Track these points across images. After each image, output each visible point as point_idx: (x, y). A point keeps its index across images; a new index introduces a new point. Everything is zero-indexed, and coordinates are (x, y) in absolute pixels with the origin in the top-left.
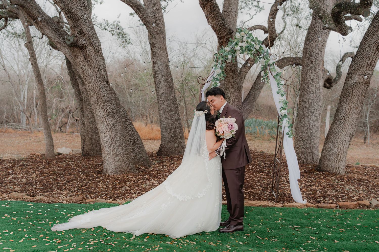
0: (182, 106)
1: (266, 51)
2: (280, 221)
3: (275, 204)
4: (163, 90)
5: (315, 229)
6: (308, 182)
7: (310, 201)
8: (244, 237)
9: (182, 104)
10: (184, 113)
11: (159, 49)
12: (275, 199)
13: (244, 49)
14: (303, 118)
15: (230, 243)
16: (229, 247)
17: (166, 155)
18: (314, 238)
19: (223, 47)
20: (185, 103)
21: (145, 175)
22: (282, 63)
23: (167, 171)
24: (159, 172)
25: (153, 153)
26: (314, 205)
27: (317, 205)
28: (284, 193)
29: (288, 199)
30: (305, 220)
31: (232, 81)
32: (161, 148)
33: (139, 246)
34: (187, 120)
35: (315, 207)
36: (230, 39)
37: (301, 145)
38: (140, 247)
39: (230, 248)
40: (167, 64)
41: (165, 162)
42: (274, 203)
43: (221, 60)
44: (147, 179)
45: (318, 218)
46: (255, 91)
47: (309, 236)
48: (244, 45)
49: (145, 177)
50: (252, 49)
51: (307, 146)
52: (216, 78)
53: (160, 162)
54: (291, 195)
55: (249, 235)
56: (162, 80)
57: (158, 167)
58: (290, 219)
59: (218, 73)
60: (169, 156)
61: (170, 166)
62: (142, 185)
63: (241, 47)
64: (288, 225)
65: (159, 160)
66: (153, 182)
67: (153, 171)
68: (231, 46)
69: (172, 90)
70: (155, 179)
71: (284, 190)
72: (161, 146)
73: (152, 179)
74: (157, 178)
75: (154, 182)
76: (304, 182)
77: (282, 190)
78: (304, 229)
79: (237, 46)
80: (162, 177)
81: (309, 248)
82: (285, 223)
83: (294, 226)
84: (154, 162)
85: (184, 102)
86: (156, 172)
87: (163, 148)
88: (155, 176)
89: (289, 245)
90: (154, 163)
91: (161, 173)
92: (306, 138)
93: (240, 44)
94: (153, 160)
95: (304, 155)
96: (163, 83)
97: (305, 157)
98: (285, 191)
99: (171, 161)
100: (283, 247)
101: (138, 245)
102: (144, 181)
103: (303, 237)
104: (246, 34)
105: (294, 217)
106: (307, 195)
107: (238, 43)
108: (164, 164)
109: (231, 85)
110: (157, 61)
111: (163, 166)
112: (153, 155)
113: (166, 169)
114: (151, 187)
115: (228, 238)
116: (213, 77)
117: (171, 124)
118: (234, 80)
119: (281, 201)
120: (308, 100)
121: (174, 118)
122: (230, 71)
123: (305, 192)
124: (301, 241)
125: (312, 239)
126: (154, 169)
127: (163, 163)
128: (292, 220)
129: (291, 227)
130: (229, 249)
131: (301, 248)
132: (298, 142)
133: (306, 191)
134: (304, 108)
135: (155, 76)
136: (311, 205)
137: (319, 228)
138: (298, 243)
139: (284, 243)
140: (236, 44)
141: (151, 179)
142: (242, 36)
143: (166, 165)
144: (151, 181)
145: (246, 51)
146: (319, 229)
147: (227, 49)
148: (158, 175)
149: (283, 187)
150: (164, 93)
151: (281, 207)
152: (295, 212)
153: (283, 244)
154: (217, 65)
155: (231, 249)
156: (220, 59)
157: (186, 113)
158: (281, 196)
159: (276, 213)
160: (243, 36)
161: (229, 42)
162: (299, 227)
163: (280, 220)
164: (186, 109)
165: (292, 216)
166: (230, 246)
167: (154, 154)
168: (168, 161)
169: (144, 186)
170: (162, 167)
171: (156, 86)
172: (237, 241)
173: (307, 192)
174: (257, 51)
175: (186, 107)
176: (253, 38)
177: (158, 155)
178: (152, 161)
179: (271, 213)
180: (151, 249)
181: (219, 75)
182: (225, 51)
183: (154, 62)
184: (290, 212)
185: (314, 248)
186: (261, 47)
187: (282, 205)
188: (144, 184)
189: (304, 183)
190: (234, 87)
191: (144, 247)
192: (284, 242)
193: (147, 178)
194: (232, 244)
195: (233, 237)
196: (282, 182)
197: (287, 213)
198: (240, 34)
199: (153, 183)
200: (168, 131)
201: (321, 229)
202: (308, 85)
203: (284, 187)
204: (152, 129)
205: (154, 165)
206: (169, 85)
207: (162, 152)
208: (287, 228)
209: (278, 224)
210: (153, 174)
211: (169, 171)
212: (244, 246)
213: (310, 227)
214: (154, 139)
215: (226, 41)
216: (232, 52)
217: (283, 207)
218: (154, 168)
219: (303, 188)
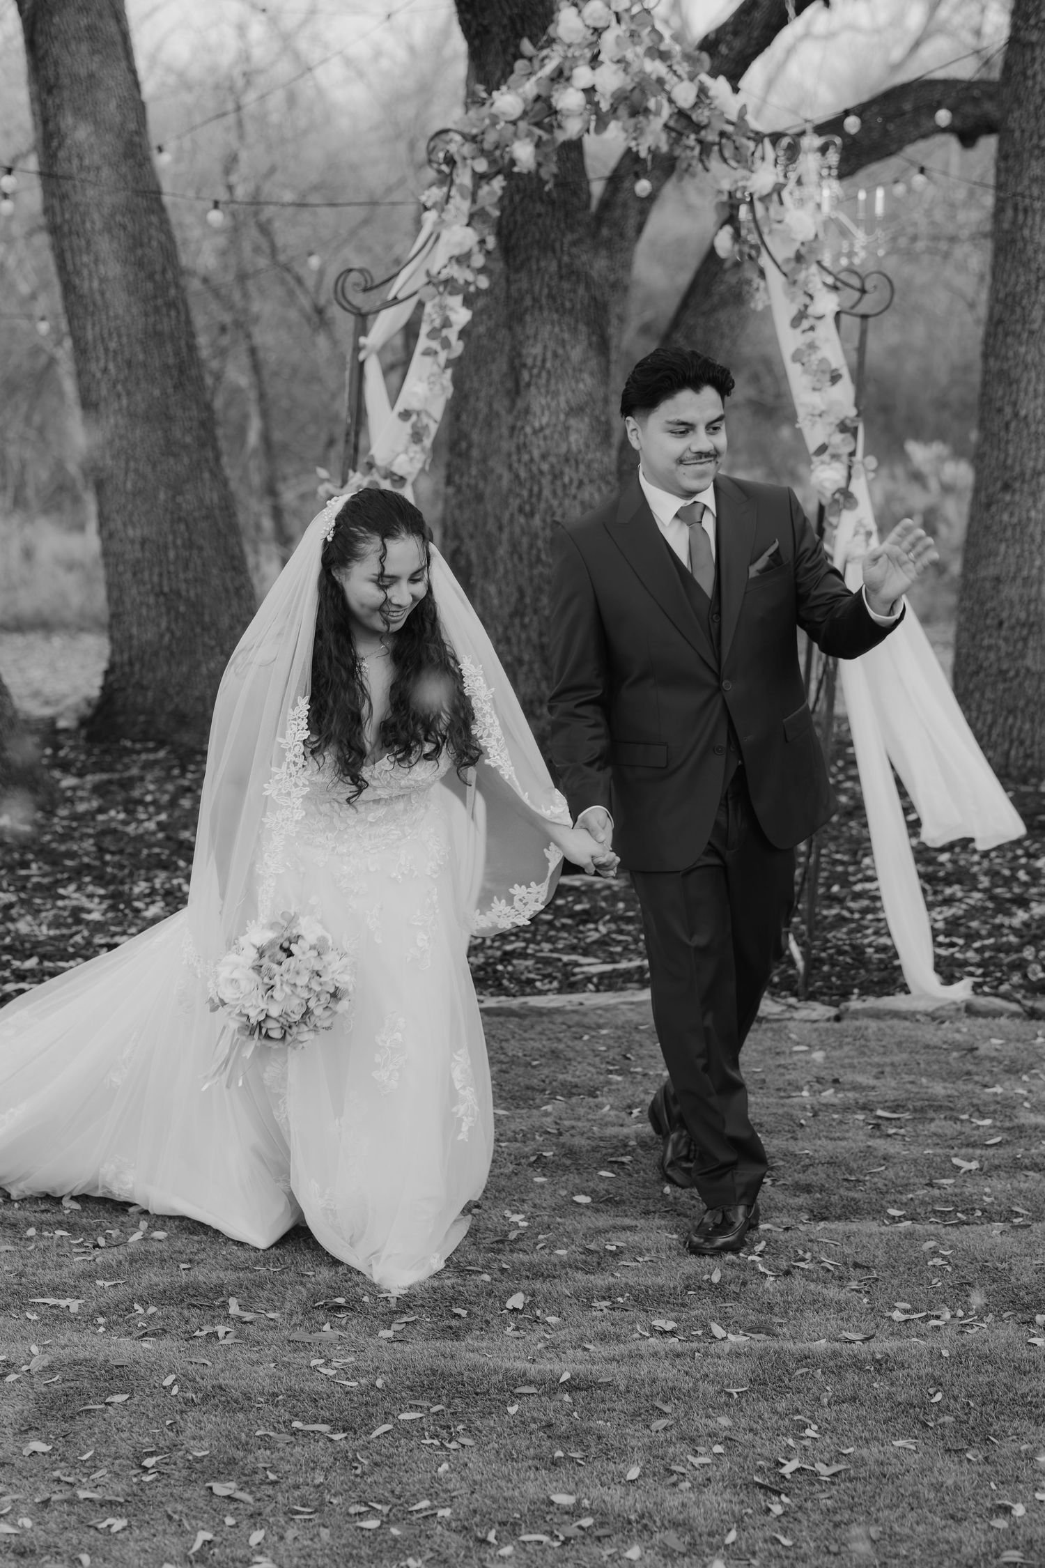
0: (236, 391)
1: (733, 117)
2: (805, 1093)
3: (796, 1009)
4: (111, 314)
5: (988, 1122)
6: (1008, 882)
7: (996, 987)
8: (603, 1173)
9: (238, 375)
10: (253, 438)
11: (80, 40)
12: (796, 982)
13: (605, 106)
14: (1006, 487)
15: (523, 1201)
16: (516, 1218)
17: (145, 737)
18: (974, 1165)
19: (484, 95)
20: (256, 367)
21: (25, 865)
22: (888, 119)
23: (161, 835)
24: (108, 842)
25: (62, 724)
26: (1014, 1007)
27: (1029, 1003)
28: (853, 947)
29: (876, 977)
30: (944, 1080)
31: (553, 267)
32: (109, 690)
33: (39, 1229)
34: (271, 491)
35: (1014, 1015)
36: (526, 46)
37: (992, 656)
38: (46, 1234)
39: (525, 1224)
40: (136, 139)
41: (142, 779)
42: (792, 1000)
43: (474, 173)
44: (38, 887)
45: (1017, 1072)
46: (714, 309)
47: (948, 1158)
48: (609, 80)
49: (28, 877)
50: (652, 104)
51: (1029, 662)
52: (443, 276)
53: (110, 782)
54: (896, 956)
55: (626, 1159)
56: (104, 245)
57: (101, 810)
58: (862, 1079)
59: (456, 252)
60: (161, 744)
61: (173, 803)
62: (13, 920)
63: (590, 91)
64: (846, 1109)
65: (103, 770)
66: (74, 903)
67: (72, 838)
68: (530, 88)
69: (173, 313)
70: (87, 884)
71: (861, 928)
72: (111, 678)
73: (72, 887)
74: (100, 880)
75: (86, 903)
76: (985, 882)
77: (850, 932)
78: (933, 1127)
79: (566, 88)
80: (131, 875)
81: (935, 1212)
82: (835, 1101)
83: (880, 1113)
84: (68, 782)
85: (245, 360)
86: (88, 844)
87: (123, 689)
88: (88, 866)
89: (835, 1199)
90: (74, 789)
91: (121, 852)
92: (1023, 615)
93: (583, 75)
94: (65, 767)
95: (1010, 720)
96: (113, 269)
97: (1015, 732)
98: (866, 936)
99: (176, 772)
100: (800, 1209)
101: (29, 1225)
102: (22, 902)
103: (915, 1161)
104: (617, 14)
105: (888, 1069)
106: (987, 955)
107: (571, 69)
108: (136, 793)
109: (546, 291)
110: (68, 120)
111: (130, 807)
112: (61, 738)
113: (151, 826)
114: (65, 931)
115: (515, 1179)
116: (428, 273)
117: (170, 538)
118: (566, 259)
119: (830, 988)
120: (1033, 374)
121: (188, 497)
122: (540, 208)
123: (981, 937)
124: (899, 1182)
125: (959, 1168)
126: (74, 829)
127: (127, 784)
128: (872, 1082)
129: (861, 1117)
130: (518, 1227)
131: (893, 1212)
132: (973, 637)
133: (984, 932)
134: (1013, 425)
135: (59, 220)
136: (998, 1003)
137: (1011, 1120)
138: (884, 1189)
139: (809, 1192)
140: (561, 76)
141: (64, 887)
142: (595, 30)
143: (149, 798)
144: (63, 897)
145: (617, 118)
146: (1007, 1124)
147: (508, 102)
148: (105, 864)
149: (857, 916)
150: (123, 330)
151: (828, 1020)
152: (899, 1044)
153: (802, 1200)
154: (448, 198)
155: (528, 1227)
156: (465, 166)
157: (266, 438)
158: (833, 965)
159: (791, 1053)
160: (600, 24)
161: (520, 65)
162: (907, 1115)
163: (806, 1087)
164: (265, 415)
165: (878, 1065)
166: (524, 1212)
167: (66, 731)
168: (157, 772)
169: (23, 927)
170: (126, 811)
171: (68, 288)
172: (564, 1193)
173: (990, 935)
174: (681, 114)
175: (262, 397)
176: (655, 37)
177: (90, 738)
178: (57, 774)
179: (763, 1053)
180: (102, 1242)
181: (462, 259)
182: (494, 119)
183: (51, 126)
184: (873, 1044)
185: (963, 1212)
186: (703, 91)
187: (833, 1012)
188: (21, 916)
189: (985, 891)
190: (568, 305)
191: (65, 1233)
192: (808, 1189)
193: (35, 880)
194: (535, 1206)
195: (544, 1175)
196: (858, 888)
197: (852, 1053)
198: (580, 12)
199: (77, 912)
200: (156, 579)
201: (1022, 1121)
202: (1033, 278)
203: (864, 911)
204: (28, 554)
205: (71, 801)
206: (151, 277)
207: (121, 719)
208: (841, 1122)
209: (792, 1106)
210: (71, 855)
211: (168, 838)
212: (597, 1211)
213: (965, 1117)
214: (43, 625)
215: (505, 21)
216: (538, 124)
217: (838, 1019)
218: (75, 817)
219: (973, 918)
